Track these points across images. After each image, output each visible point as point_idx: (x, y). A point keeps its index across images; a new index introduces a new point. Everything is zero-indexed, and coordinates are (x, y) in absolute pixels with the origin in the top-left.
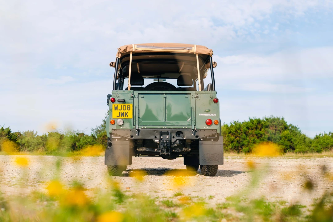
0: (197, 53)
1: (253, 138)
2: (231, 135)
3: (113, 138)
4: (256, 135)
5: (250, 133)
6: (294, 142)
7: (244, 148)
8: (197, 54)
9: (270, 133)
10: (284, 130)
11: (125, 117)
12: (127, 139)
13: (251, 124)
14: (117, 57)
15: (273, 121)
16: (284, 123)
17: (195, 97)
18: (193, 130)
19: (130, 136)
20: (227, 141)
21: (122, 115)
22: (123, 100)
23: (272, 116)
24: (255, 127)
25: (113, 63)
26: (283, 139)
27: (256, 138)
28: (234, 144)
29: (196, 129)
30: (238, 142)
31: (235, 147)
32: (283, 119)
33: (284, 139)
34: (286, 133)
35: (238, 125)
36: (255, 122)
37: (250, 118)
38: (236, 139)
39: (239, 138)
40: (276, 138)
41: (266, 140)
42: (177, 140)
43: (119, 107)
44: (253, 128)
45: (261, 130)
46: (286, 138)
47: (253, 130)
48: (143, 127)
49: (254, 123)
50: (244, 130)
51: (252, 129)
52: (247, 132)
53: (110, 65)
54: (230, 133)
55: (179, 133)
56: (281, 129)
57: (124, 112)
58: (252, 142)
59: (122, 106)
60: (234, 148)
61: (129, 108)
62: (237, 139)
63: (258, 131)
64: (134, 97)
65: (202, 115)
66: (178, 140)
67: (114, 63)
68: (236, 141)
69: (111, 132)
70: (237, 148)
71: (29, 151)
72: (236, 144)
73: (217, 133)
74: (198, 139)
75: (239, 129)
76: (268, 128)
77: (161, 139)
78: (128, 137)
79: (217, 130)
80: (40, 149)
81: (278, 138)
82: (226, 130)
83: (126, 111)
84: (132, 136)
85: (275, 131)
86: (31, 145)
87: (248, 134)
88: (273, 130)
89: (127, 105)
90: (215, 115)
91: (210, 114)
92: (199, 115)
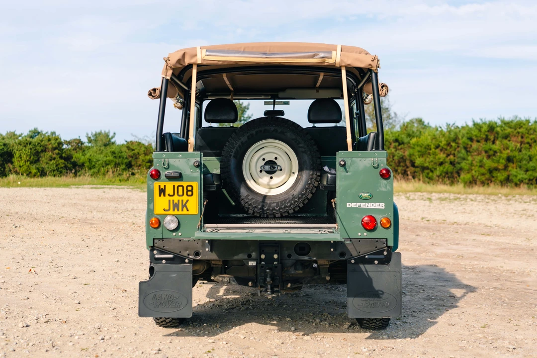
0: (343, 64)
1: (479, 158)
2: (439, 152)
3: (156, 256)
4: (486, 152)
5: (473, 149)
7: (465, 176)
8: (343, 66)
9: (510, 148)
11: (182, 210)
12: (187, 261)
13: (475, 132)
14: (164, 76)
15: (519, 127)
19: (193, 253)
20: (432, 161)
21: (176, 206)
22: (178, 175)
24: (484, 136)
25: (155, 90)
27: (485, 159)
28: (444, 168)
30: (451, 163)
31: (447, 173)
35: (452, 133)
36: (485, 128)
37: (474, 121)
38: (449, 157)
39: (454, 156)
40: (522, 158)
41: (503, 161)
42: (297, 261)
43: (169, 190)
44: (479, 139)
45: (494, 143)
47: (479, 144)
49: (483, 130)
50: (464, 142)
51: (478, 141)
52: (469, 146)
53: (150, 94)
54: (437, 147)
55: (301, 246)
56: (533, 141)
57: (179, 201)
58: (478, 164)
59: (174, 186)
60: (444, 175)
61: (190, 191)
62: (450, 159)
63: (489, 145)
65: (353, 205)
66: (299, 263)
67: (157, 91)
68: (449, 162)
69: (152, 245)
70: (449, 175)
71: (91, 175)
72: (447, 167)
73: (387, 246)
74: (346, 260)
75: (454, 141)
76: (509, 139)
77: (261, 260)
78: (188, 255)
79: (387, 239)
80: (110, 173)
81: (526, 157)
82: (432, 142)
83: (185, 198)
84: (197, 254)
85: (521, 145)
86: (94, 165)
87: (471, 150)
88: (518, 142)
89: (185, 185)
90: (384, 204)
91: (372, 204)
92: (348, 206)
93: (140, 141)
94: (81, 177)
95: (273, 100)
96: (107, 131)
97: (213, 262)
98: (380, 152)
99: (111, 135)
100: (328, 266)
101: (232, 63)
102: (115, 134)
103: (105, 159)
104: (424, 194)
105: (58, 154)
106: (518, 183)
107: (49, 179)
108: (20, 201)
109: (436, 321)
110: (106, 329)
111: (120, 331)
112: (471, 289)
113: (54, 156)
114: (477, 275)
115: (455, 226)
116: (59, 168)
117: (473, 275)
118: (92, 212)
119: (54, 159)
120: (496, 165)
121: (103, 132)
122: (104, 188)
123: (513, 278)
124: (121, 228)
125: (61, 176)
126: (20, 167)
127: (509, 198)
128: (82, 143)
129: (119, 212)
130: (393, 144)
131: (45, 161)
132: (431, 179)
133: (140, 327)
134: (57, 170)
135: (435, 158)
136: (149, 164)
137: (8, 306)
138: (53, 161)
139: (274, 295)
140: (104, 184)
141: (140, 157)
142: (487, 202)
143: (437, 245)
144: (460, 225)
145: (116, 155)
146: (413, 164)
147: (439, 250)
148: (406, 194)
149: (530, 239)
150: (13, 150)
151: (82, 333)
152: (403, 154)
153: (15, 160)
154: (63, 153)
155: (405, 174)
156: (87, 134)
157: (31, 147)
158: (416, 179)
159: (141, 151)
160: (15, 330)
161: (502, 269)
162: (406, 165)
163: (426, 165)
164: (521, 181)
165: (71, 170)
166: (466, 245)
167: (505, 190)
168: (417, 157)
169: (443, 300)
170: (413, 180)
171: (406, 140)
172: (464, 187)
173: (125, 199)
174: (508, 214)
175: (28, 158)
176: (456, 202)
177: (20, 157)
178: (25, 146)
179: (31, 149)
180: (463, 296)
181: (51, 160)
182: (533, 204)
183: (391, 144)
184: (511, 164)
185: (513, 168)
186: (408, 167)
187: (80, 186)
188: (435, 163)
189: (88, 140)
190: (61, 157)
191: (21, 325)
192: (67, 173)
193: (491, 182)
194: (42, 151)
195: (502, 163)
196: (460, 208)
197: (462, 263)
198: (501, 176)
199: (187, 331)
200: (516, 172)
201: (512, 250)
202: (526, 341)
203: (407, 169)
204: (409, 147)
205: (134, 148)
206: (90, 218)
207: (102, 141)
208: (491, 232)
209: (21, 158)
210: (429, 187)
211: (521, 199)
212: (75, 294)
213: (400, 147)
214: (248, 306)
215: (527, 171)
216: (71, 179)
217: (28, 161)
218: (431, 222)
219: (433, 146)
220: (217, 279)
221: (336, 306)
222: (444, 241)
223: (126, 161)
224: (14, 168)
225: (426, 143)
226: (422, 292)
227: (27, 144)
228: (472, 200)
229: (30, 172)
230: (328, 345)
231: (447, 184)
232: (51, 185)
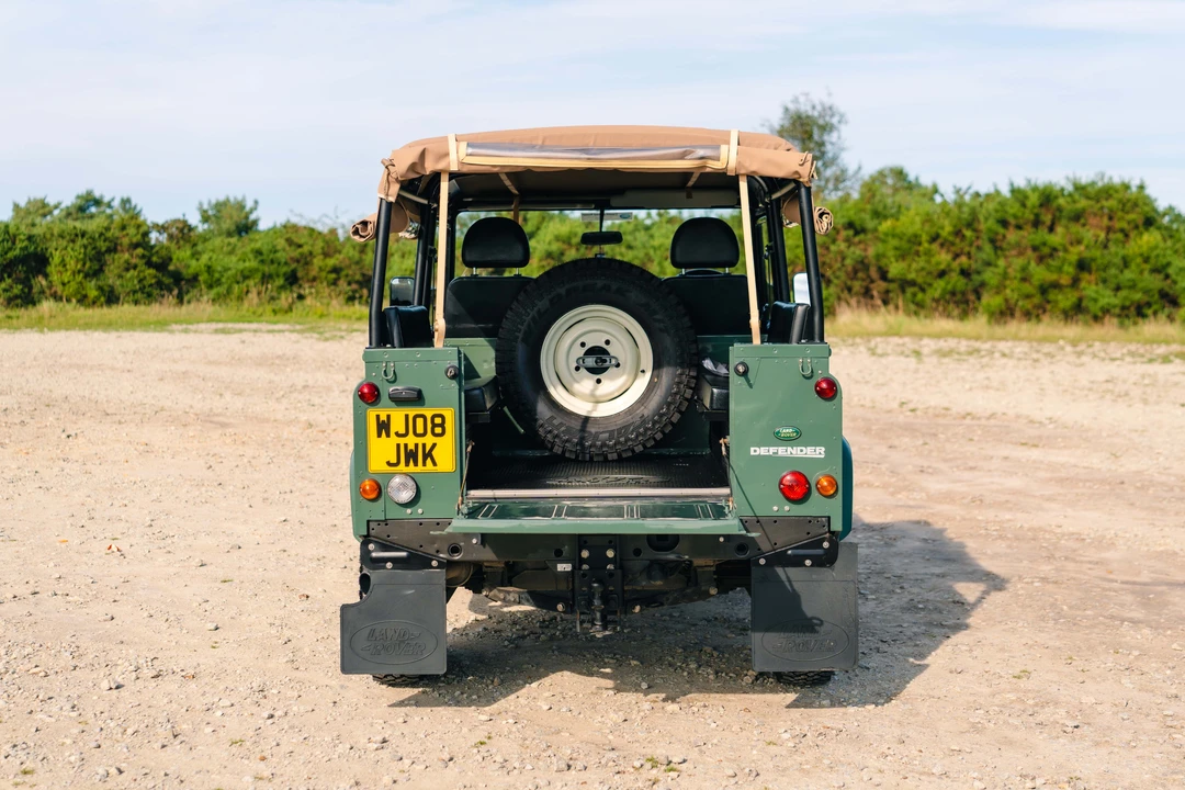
0: (743, 172)
1: (1018, 262)
2: (938, 249)
3: (374, 555)
4: (1035, 249)
5: (1009, 244)
6: (1179, 279)
7: (990, 300)
8: (743, 175)
9: (1085, 242)
10: (1141, 229)
11: (424, 464)
12: (434, 563)
13: (1014, 209)
14: (383, 197)
15: (1105, 195)
16: (1145, 204)
19: (446, 548)
20: (923, 269)
21: (411, 456)
22: (414, 394)
23: (1102, 179)
24: (1032, 217)
25: (365, 223)
26: (1133, 266)
27: (1033, 264)
28: (948, 283)
30: (965, 273)
31: (953, 293)
32: (1141, 187)
33: (1138, 265)
34: (1148, 242)
35: (966, 209)
36: (1034, 199)
37: (1012, 184)
38: (958, 261)
39: (969, 258)
40: (1109, 262)
41: (1070, 269)
43: (397, 424)
44: (1021, 221)
45: (1051, 229)
46: (1146, 260)
47: (1021, 233)
49: (1029, 204)
50: (990, 230)
51: (1019, 227)
52: (1000, 237)
53: (356, 232)
54: (934, 238)
56: (1132, 225)
58: (1019, 276)
59: (407, 416)
60: (947, 297)
61: (438, 425)
62: (960, 264)
63: (1042, 234)
65: (763, 451)
66: (657, 566)
67: (370, 227)
68: (958, 270)
69: (365, 533)
70: (959, 297)
71: (213, 300)
72: (955, 280)
73: (829, 531)
74: (748, 560)
75: (969, 225)
76: (1082, 221)
77: (582, 561)
78: (438, 551)
79: (829, 518)
80: (253, 295)
81: (1117, 260)
82: (922, 229)
83: (429, 440)
84: (455, 550)
85: (1108, 233)
86: (219, 280)
87: (1004, 245)
88: (1101, 229)
89: (429, 413)
90: (823, 449)
91: (799, 448)
92: (752, 453)
93: (312, 225)
94: (192, 305)
95: (599, 212)
96: (240, 198)
97: (486, 564)
98: (816, 346)
99: (249, 204)
100: (713, 569)
101: (519, 170)
102: (256, 202)
103: (241, 266)
104: (907, 340)
105: (143, 256)
106: (1100, 314)
107: (125, 310)
108: (71, 366)
109: (925, 662)
110: (275, 691)
111: (304, 696)
112: (995, 583)
113: (134, 261)
114: (1010, 547)
115: (968, 421)
116: (144, 287)
117: (1001, 546)
118: (221, 395)
119: (135, 267)
120: (1053, 277)
121: (232, 199)
122: (241, 331)
123: (1081, 552)
124: (285, 435)
125: (150, 303)
126: (64, 284)
127: (1079, 349)
128: (191, 229)
129: (277, 395)
130: (844, 233)
131: (116, 272)
132: (920, 305)
133: (342, 687)
134: (142, 290)
135: (928, 262)
136: (333, 276)
137: (73, 639)
138: (132, 272)
139: (607, 633)
140: (241, 319)
141: (315, 261)
142: (1036, 361)
143: (930, 470)
144: (979, 419)
145: (265, 257)
146: (884, 275)
147: (935, 485)
148: (869, 341)
149: (1118, 454)
150: (47, 249)
151: (229, 704)
152: (863, 254)
153: (51, 269)
154: (152, 255)
155: (867, 293)
156: (201, 204)
157: (85, 241)
158: (891, 307)
159: (316, 247)
160: (95, 698)
161: (1059, 530)
162: (869, 276)
163: (912, 276)
164: (1106, 311)
165: (170, 291)
166: (990, 471)
167: (1073, 330)
168: (893, 259)
169: (941, 612)
170: (883, 309)
171: (870, 224)
172: (989, 322)
173: (288, 359)
174: (1077, 391)
175: (79, 266)
176: (972, 360)
177: (63, 263)
178: (73, 241)
179: (85, 247)
180: (980, 600)
181: (127, 270)
182: (1129, 363)
183: (838, 233)
184: (1085, 276)
185: (1089, 282)
186: (872, 281)
187: (190, 327)
188: (930, 273)
189: (203, 217)
190: (149, 264)
191: (105, 685)
192: (163, 296)
193: (1045, 311)
194: (109, 251)
195: (1068, 273)
196: (981, 376)
197: (980, 518)
198: (1065, 300)
199: (436, 694)
200: (1097, 292)
201: (1081, 484)
202: (1100, 708)
203: (872, 286)
204: (877, 238)
205: (302, 241)
206: (220, 410)
207: (231, 218)
208: (1040, 437)
209: (65, 266)
210: (915, 324)
211: (1105, 351)
212: (207, 606)
213: (857, 239)
214: (553, 632)
215: (1118, 288)
216: (171, 309)
217: (79, 272)
218: (918, 413)
219: (925, 238)
220: (495, 596)
221: (728, 628)
222: (945, 460)
223: (285, 269)
224: (50, 287)
225: (910, 231)
226: (899, 591)
227: (77, 235)
228: (1004, 355)
229: (85, 296)
230: (714, 725)
231: (953, 318)
232: (131, 325)
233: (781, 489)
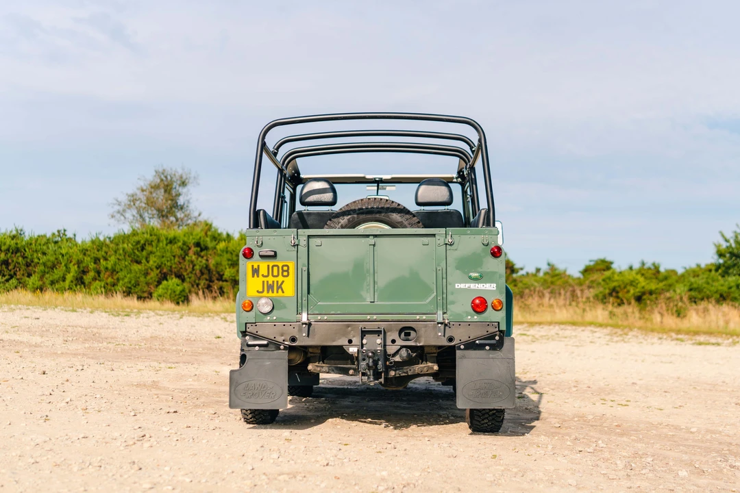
3: (249, 343)
11: (277, 292)
12: (282, 347)
17: (446, 244)
18: (441, 323)
19: (288, 339)
21: (270, 287)
22: (273, 254)
29: (447, 321)
42: (402, 347)
43: (263, 270)
48: (319, 318)
55: (406, 331)
57: (273, 282)
61: (285, 271)
64: (297, 245)
65: (462, 286)
66: (404, 349)
69: (244, 330)
73: (499, 331)
74: (454, 346)
77: (363, 345)
78: (284, 340)
79: (499, 322)
83: (280, 279)
84: (294, 340)
89: (280, 265)
90: (495, 285)
91: (482, 285)
92: (456, 287)
97: (310, 350)
98: (491, 228)
100: (436, 355)
233: (472, 306)
